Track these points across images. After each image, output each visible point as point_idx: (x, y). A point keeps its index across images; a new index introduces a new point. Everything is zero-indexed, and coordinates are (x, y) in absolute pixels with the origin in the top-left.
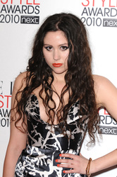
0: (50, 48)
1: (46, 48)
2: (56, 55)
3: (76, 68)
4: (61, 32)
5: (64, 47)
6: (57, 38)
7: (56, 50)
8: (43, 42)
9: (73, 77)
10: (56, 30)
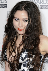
0: (18, 20)
1: (15, 19)
2: (21, 24)
3: (30, 33)
4: (25, 11)
5: (25, 20)
6: (22, 15)
7: (21, 21)
8: (14, 16)
9: (28, 37)
10: (22, 10)
